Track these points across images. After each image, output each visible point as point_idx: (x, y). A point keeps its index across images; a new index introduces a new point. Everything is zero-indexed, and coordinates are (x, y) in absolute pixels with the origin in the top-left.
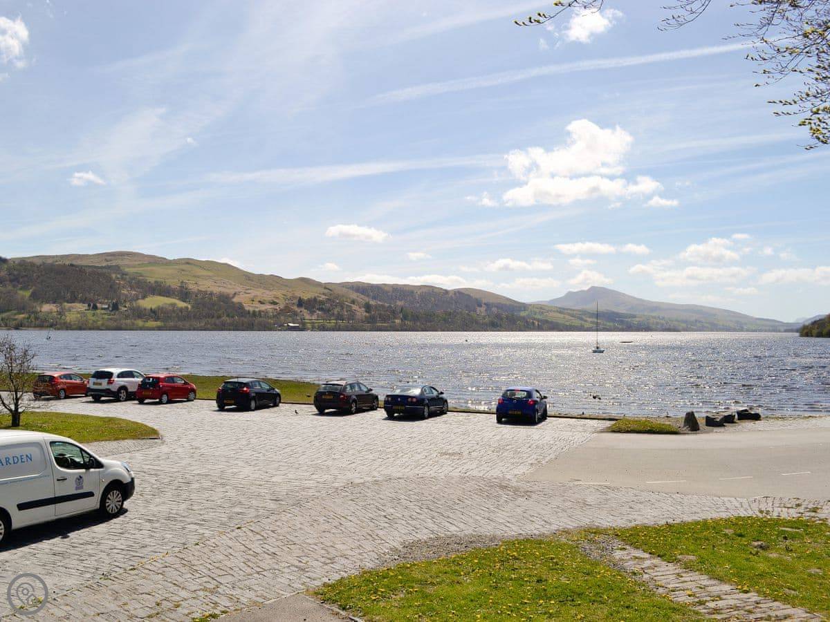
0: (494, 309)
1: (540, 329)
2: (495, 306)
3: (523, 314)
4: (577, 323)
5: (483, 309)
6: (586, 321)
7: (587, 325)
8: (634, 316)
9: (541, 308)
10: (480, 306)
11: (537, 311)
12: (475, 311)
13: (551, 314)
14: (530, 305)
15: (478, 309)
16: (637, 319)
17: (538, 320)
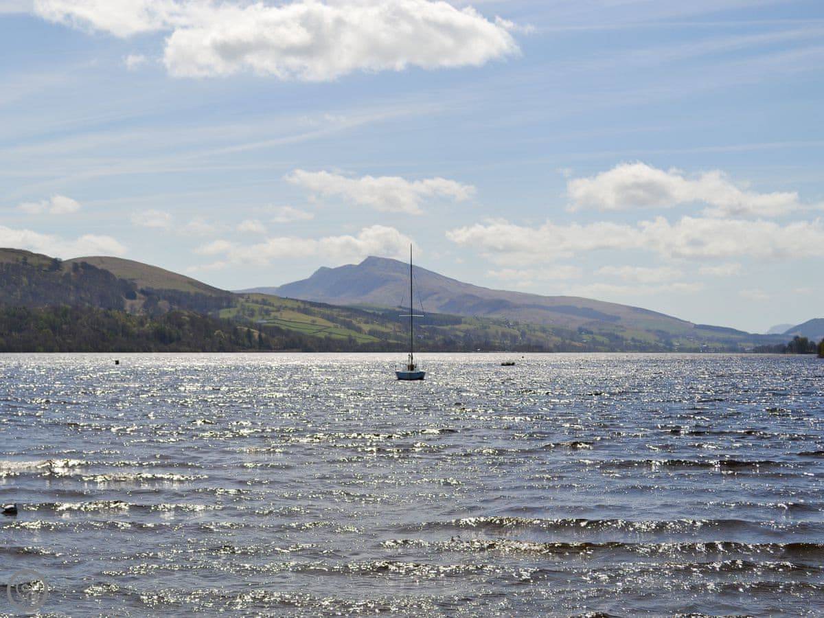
0: (163, 304)
1: (264, 346)
2: (165, 298)
3: (225, 314)
4: (341, 333)
5: (139, 303)
6: (359, 330)
7: (362, 339)
8: (458, 321)
9: (264, 301)
10: (132, 296)
11: (257, 307)
12: (121, 308)
13: (287, 315)
14: (241, 295)
15: (128, 302)
16: (463, 327)
17: (260, 328)
